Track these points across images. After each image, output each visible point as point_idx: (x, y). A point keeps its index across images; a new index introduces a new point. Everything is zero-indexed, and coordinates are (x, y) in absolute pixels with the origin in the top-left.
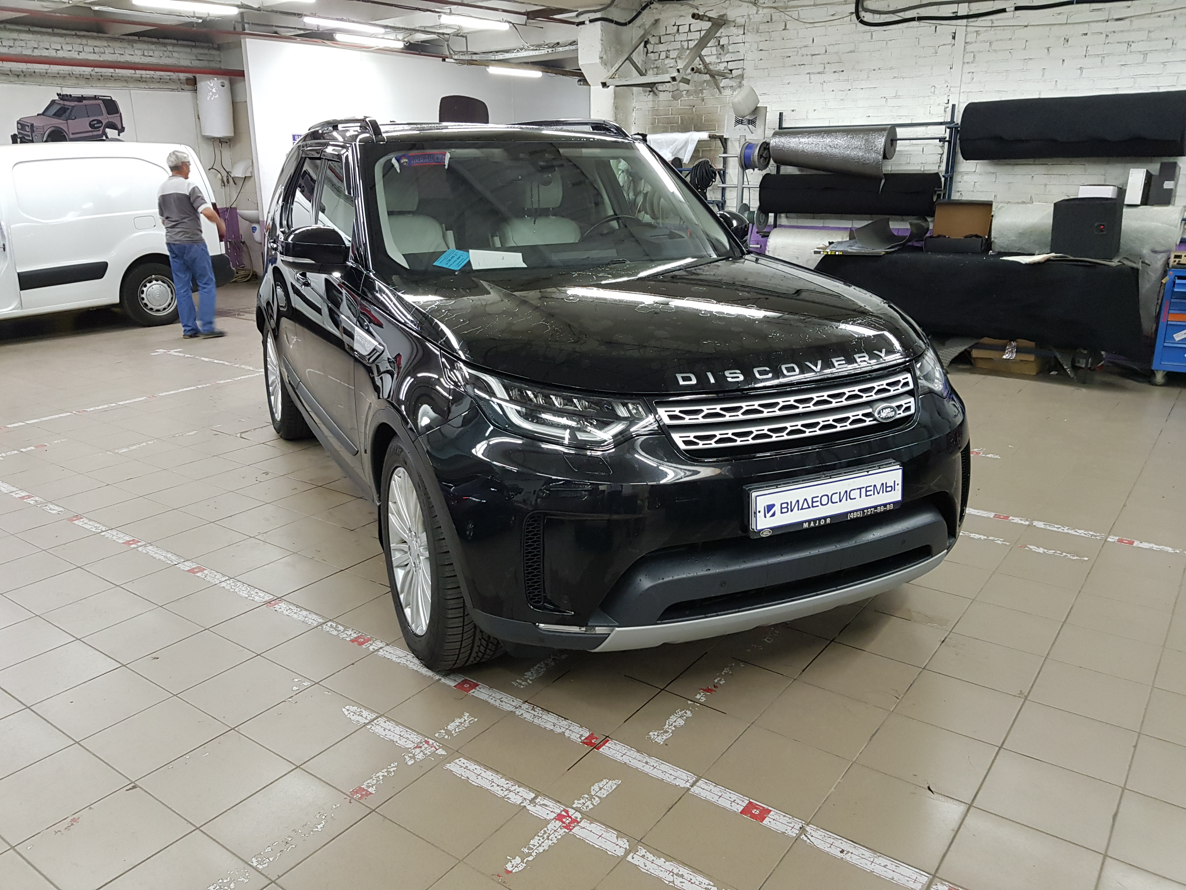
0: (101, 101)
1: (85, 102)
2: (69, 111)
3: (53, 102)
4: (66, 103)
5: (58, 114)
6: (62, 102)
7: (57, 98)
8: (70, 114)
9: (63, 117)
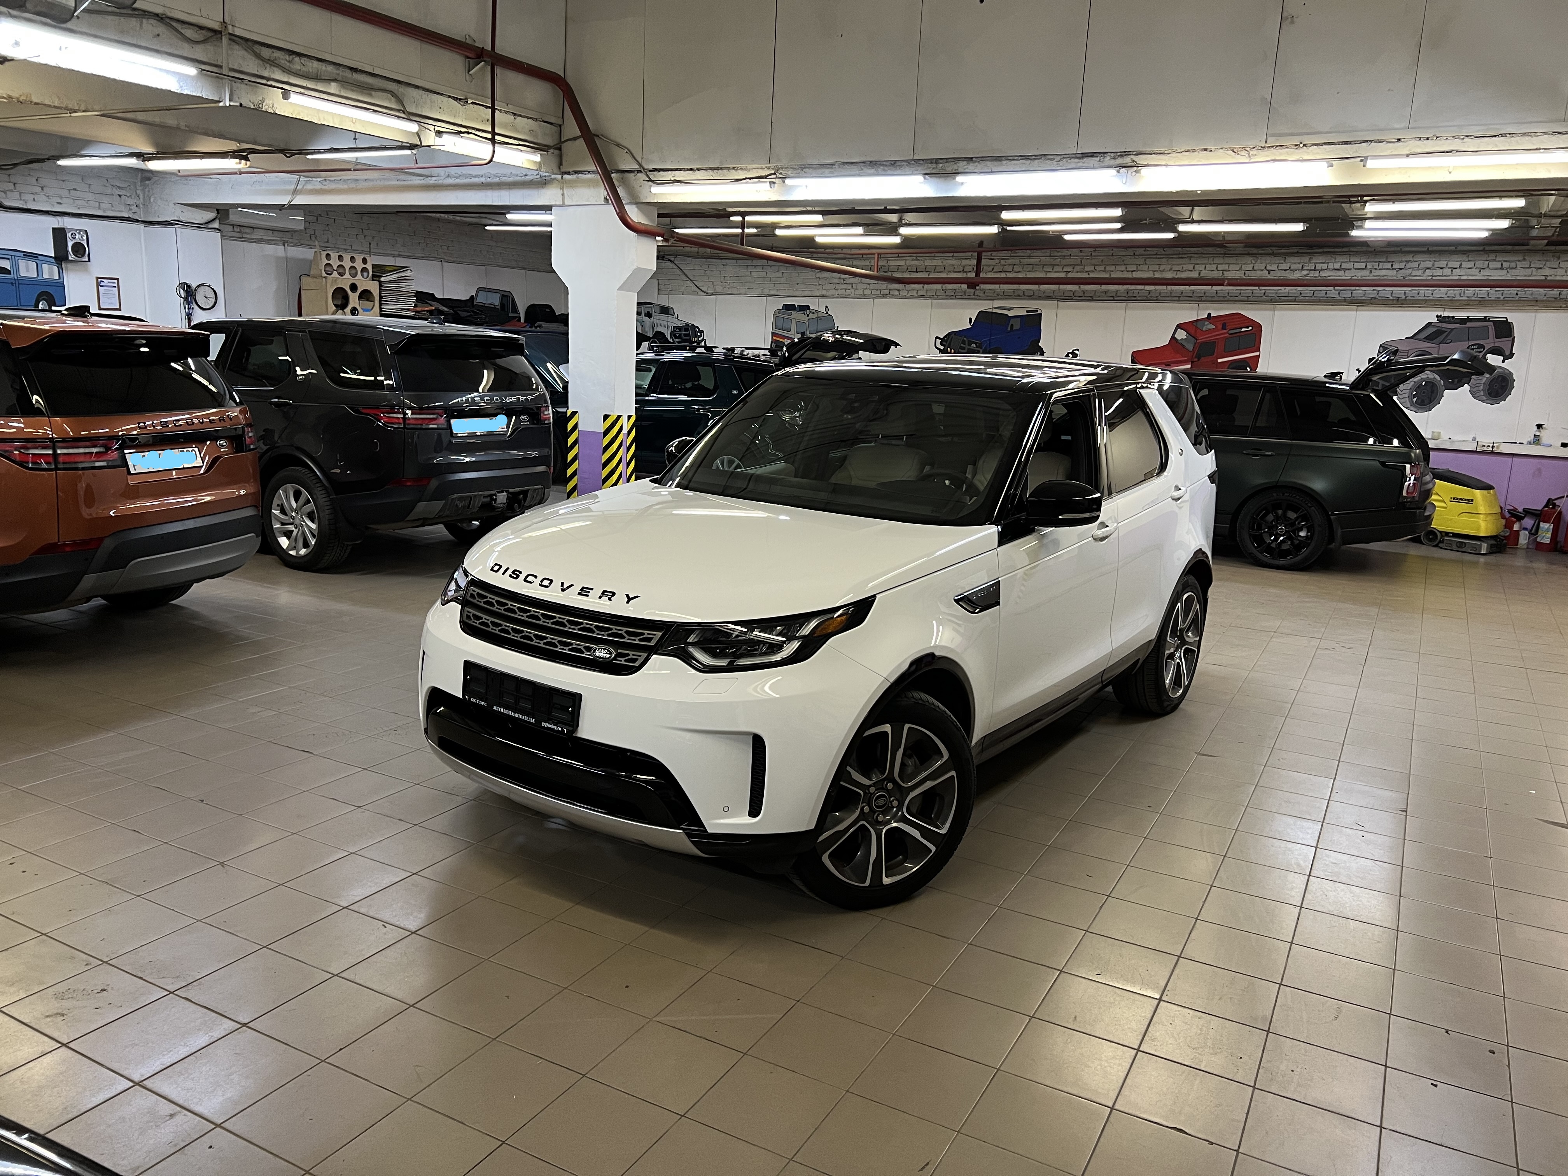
0: (1492, 323)
1: (1469, 324)
2: (1447, 333)
3: (1430, 324)
4: (1445, 325)
5: (1430, 338)
6: (1440, 324)
7: (1435, 320)
8: (1447, 336)
9: (1437, 340)
